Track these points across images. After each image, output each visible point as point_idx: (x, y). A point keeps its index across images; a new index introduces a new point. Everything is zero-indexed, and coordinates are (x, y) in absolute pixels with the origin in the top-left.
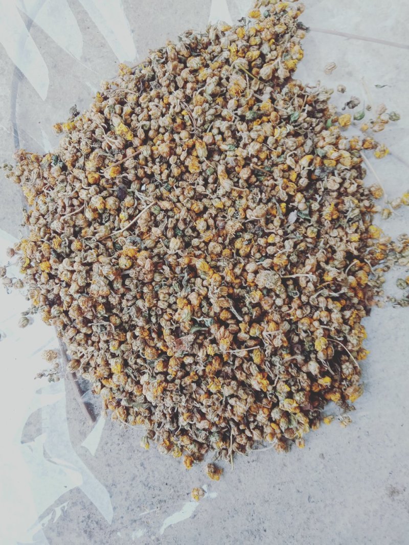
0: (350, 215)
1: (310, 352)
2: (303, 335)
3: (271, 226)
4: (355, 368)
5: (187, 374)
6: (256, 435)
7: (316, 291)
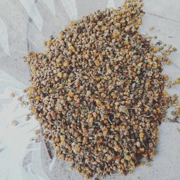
0: (155, 86)
1: (137, 138)
2: (135, 131)
3: (125, 88)
4: (154, 145)
5: (89, 143)
6: (114, 169)
7: (141, 114)
